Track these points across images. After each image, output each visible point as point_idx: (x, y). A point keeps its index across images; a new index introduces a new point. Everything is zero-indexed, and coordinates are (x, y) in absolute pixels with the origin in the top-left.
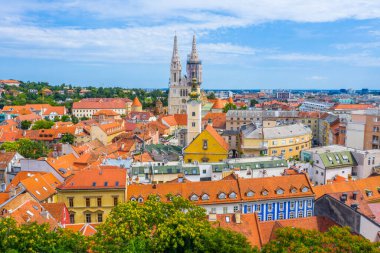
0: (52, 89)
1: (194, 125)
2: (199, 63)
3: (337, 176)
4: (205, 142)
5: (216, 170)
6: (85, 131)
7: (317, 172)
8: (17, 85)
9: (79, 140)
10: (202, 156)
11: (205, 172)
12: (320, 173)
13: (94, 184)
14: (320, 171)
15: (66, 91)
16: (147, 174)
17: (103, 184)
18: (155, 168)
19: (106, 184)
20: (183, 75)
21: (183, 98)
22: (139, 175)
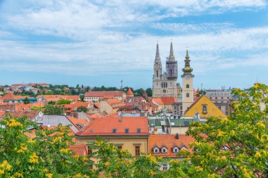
0: (70, 88)
1: (188, 95)
2: (176, 63)
4: (204, 106)
6: (95, 106)
8: (48, 86)
13: (114, 131)
15: (79, 89)
16: (163, 126)
17: (124, 131)
18: (172, 121)
19: (127, 131)
20: (163, 73)
21: (163, 89)
22: (156, 127)
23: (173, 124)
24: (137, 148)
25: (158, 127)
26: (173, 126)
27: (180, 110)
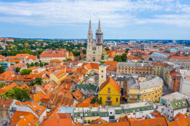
0: (30, 43)
2: (102, 34)
3: (180, 113)
4: (109, 89)
5: (117, 112)
6: (47, 75)
7: (169, 110)
8: (13, 41)
9: (44, 81)
10: (107, 96)
11: (111, 113)
12: (170, 111)
14: (171, 110)
15: (36, 44)
18: (86, 113)
21: (94, 51)
25: (79, 117)
26: (86, 116)
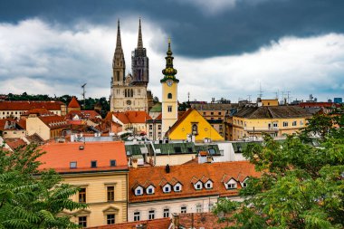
1: (170, 109)
16: (144, 155)
17: (90, 165)
18: (156, 146)
19: (94, 164)
20: (126, 75)
21: (128, 99)
22: (134, 157)
23: (158, 151)
24: (111, 189)
25: (137, 156)
26: (158, 155)
27: (157, 131)
